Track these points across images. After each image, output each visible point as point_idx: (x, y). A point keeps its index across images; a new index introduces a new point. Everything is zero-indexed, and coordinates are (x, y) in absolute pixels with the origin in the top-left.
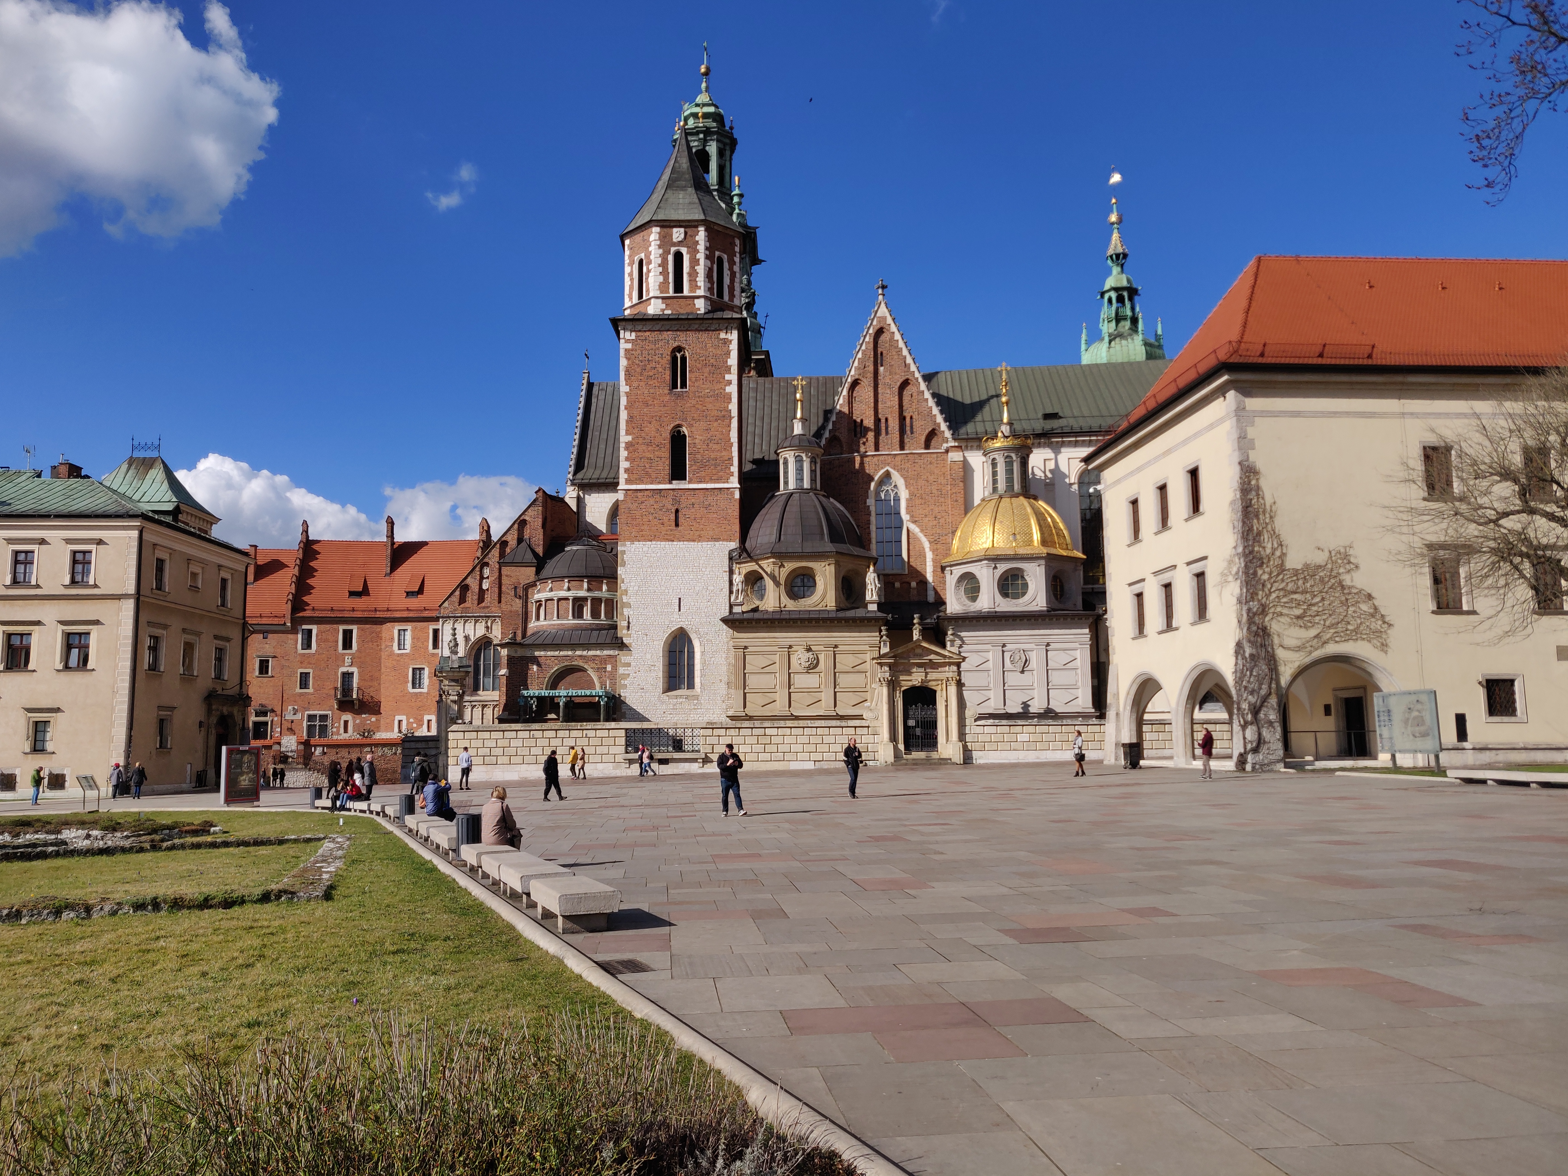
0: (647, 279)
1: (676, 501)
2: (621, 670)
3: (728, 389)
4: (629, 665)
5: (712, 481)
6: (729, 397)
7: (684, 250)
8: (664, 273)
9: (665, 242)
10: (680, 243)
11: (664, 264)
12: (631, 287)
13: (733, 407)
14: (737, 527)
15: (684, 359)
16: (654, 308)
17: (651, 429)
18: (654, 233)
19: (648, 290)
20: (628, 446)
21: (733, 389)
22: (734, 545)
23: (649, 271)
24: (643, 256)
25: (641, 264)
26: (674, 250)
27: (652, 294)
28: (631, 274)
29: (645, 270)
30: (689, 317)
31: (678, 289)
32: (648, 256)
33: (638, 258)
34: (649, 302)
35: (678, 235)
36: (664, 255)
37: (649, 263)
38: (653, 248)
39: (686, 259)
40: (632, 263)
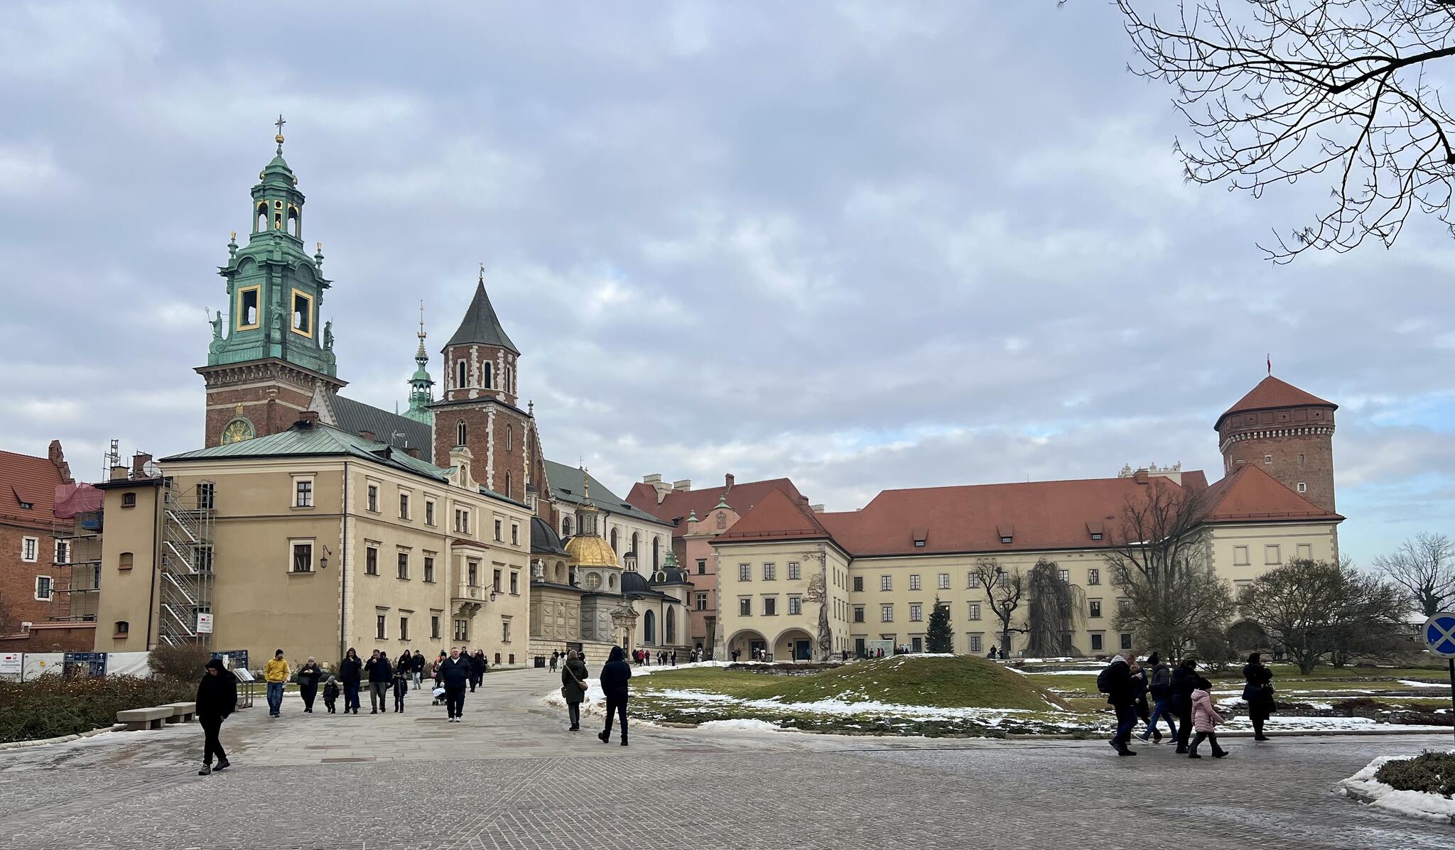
0: (495, 378)
7: (511, 368)
8: (505, 378)
9: (506, 362)
10: (509, 363)
11: (504, 373)
12: (480, 376)
15: (509, 431)
16: (501, 398)
17: (500, 468)
18: (501, 354)
19: (496, 386)
20: (494, 477)
23: (496, 375)
24: (491, 362)
25: (488, 365)
26: (508, 366)
27: (501, 389)
28: (479, 369)
29: (493, 371)
30: (512, 408)
31: (509, 392)
32: (496, 365)
33: (485, 361)
34: (498, 393)
35: (510, 358)
36: (505, 367)
37: (497, 369)
38: (501, 361)
39: (511, 373)
40: (480, 362)
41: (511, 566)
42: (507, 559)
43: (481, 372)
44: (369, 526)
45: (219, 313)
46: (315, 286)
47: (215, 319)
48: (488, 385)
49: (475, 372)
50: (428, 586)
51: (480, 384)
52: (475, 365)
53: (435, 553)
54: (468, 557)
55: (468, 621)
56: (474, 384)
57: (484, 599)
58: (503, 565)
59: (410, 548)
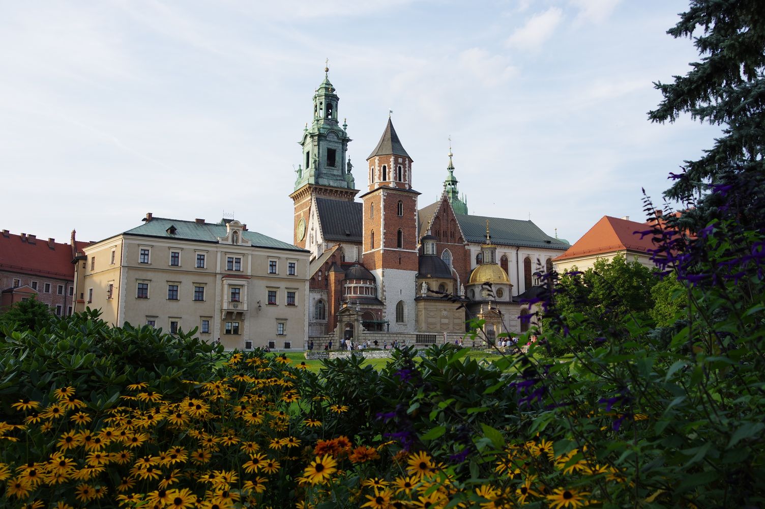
0: (389, 174)
1: (400, 255)
2: (383, 314)
3: (415, 217)
4: (385, 312)
5: (410, 249)
6: (415, 220)
7: (402, 166)
8: (396, 173)
9: (396, 162)
10: (400, 164)
11: (395, 170)
12: (380, 175)
13: (416, 224)
14: (418, 266)
15: (401, 205)
16: (391, 185)
18: (392, 159)
19: (389, 178)
20: (385, 234)
21: (416, 217)
22: (417, 272)
23: (389, 172)
24: (386, 165)
25: (385, 167)
26: (399, 165)
27: (391, 180)
28: (380, 170)
29: (387, 170)
30: (404, 190)
31: (400, 180)
32: (389, 166)
33: (383, 165)
34: (390, 182)
35: (400, 160)
36: (396, 167)
37: (390, 168)
38: (392, 164)
39: (402, 169)
40: (380, 166)
41: (286, 288)
42: (283, 285)
43: (380, 172)
44: (140, 273)
45: (300, 166)
46: (341, 141)
47: (298, 168)
48: (384, 179)
49: (377, 173)
50: (199, 304)
51: (379, 179)
52: (377, 168)
53: (206, 284)
54: (230, 285)
55: (240, 323)
56: (376, 180)
57: (246, 309)
58: (279, 288)
59: (180, 282)
